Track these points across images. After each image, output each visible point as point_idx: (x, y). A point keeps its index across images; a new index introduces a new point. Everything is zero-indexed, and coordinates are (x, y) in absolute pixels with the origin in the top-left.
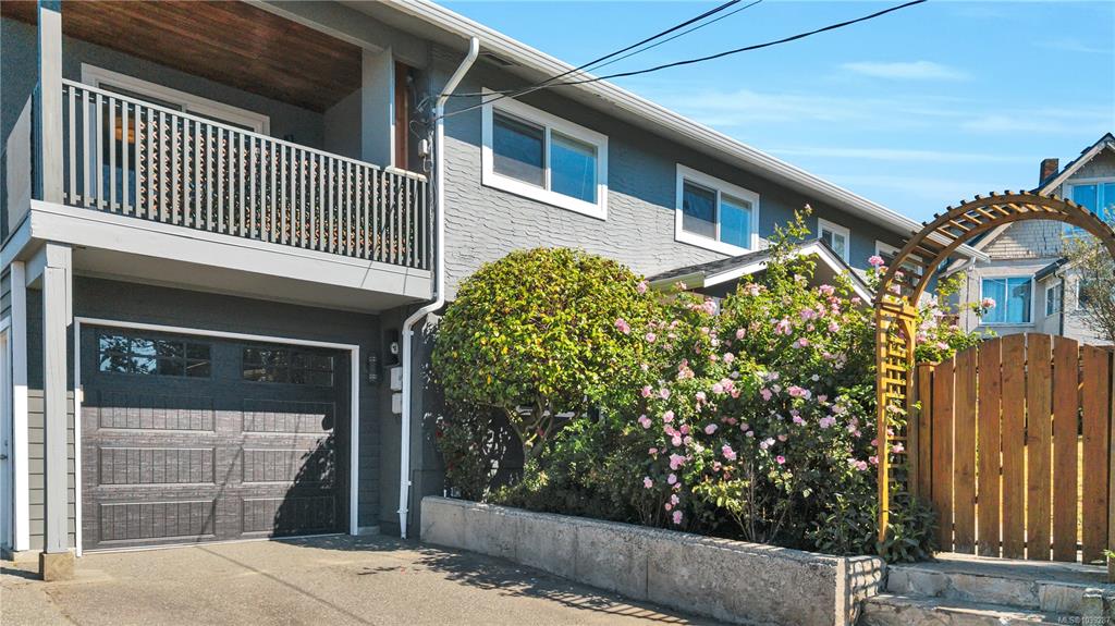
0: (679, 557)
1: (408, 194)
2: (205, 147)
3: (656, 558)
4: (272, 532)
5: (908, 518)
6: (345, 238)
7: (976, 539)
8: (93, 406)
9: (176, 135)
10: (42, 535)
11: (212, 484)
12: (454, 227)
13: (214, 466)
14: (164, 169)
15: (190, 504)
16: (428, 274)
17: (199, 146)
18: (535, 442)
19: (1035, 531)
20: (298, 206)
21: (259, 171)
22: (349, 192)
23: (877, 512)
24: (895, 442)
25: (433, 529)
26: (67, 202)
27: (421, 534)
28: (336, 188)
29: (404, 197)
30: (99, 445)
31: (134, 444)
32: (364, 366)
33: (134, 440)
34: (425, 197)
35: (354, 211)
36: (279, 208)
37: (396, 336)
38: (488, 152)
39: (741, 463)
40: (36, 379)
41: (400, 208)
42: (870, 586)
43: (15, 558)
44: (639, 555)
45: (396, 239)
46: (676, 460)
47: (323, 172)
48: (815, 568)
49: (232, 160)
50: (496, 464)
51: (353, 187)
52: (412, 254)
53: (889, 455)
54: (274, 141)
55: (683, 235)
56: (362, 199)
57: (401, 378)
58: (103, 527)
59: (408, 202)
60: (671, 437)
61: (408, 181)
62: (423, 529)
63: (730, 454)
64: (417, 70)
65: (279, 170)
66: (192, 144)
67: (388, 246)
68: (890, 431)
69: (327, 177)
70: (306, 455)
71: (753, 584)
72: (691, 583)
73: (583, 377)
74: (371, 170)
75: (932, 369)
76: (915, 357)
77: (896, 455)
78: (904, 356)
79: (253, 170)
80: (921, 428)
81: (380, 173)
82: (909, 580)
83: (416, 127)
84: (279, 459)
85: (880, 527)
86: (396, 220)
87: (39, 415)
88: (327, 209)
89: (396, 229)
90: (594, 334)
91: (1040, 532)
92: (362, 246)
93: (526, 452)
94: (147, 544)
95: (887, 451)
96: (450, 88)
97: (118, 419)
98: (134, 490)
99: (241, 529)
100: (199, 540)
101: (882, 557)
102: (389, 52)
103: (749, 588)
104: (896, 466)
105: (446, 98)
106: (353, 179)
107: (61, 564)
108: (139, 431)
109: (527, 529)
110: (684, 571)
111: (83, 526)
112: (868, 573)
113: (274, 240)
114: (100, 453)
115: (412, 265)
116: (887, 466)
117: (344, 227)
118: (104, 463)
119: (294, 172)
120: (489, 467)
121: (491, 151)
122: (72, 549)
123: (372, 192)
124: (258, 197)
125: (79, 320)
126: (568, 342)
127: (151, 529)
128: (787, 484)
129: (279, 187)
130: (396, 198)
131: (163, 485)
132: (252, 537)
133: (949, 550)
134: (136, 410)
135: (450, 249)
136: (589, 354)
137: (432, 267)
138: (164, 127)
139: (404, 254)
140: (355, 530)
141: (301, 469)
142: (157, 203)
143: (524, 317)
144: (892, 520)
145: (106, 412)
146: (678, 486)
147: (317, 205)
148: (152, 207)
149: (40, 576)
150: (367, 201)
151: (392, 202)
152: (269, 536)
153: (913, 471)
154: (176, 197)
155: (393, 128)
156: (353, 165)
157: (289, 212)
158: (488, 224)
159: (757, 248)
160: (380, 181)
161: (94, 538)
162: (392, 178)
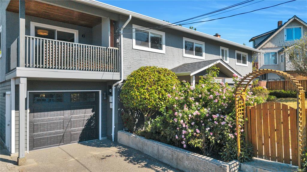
0: (185, 158)
1: (114, 53)
2: (61, 48)
3: (179, 157)
4: (78, 141)
5: (245, 150)
6: (97, 66)
7: (264, 155)
8: (32, 113)
9: (54, 46)
10: (18, 149)
11: (63, 130)
12: (126, 60)
13: (63, 125)
14: (51, 55)
15: (57, 136)
16: (119, 73)
17: (60, 48)
18: (147, 115)
19: (279, 154)
20: (85, 60)
21: (75, 52)
22: (98, 55)
23: (237, 149)
24: (241, 129)
25: (121, 140)
26: (26, 66)
27: (118, 140)
28: (95, 54)
29: (113, 54)
30: (33, 122)
31: (43, 122)
32: (103, 95)
33: (42, 120)
34: (118, 54)
35: (100, 59)
36: (80, 61)
37: (111, 88)
38: (134, 40)
39: (201, 133)
40: (17, 108)
41: (112, 57)
42: (236, 170)
43: (11, 155)
44: (175, 156)
45: (111, 65)
46: (184, 132)
47: (92, 50)
48: (221, 167)
49: (68, 50)
50: (137, 120)
51: (99, 53)
52: (115, 68)
53: (240, 133)
54: (79, 44)
55: (185, 55)
56: (102, 56)
57: (112, 99)
58: (34, 144)
59: (114, 55)
60: (183, 125)
61: (114, 50)
62: (118, 139)
63: (198, 131)
64: (116, 21)
65: (80, 51)
66: (58, 47)
67: (109, 67)
68: (240, 126)
69: (93, 52)
70: (88, 120)
71: (205, 169)
72: (188, 166)
73: (159, 103)
74: (104, 48)
75: (250, 108)
76: (246, 105)
77: (241, 132)
78: (243, 105)
79: (74, 52)
80: (248, 124)
81: (106, 49)
82: (246, 168)
83: (116, 36)
84: (81, 121)
85: (238, 153)
86: (111, 60)
87: (18, 117)
88: (93, 59)
89: (111, 62)
90: (162, 92)
91: (280, 155)
92: (102, 68)
93: (145, 118)
94: (46, 147)
95: (239, 131)
96: (124, 26)
97: (38, 116)
98: (42, 134)
99: (71, 141)
100: (59, 145)
101: (239, 161)
102: (109, 18)
103: (204, 170)
104: (242, 134)
105: (123, 29)
106: (99, 51)
107: (23, 161)
108: (44, 118)
109: (145, 144)
110: (187, 162)
111: (29, 144)
112: (235, 166)
113: (79, 69)
114: (34, 125)
115: (115, 72)
116: (239, 135)
117: (97, 64)
118: (35, 127)
119: (84, 51)
120: (136, 121)
121: (135, 40)
122: (26, 152)
123: (104, 54)
124: (75, 59)
125: (28, 91)
126: (155, 95)
127: (47, 143)
128: (213, 141)
129: (80, 55)
130: (110, 55)
131: (50, 132)
132: (74, 143)
133: (257, 157)
134: (43, 113)
135: (125, 66)
136: (161, 97)
137: (120, 71)
138: (51, 44)
139: (113, 69)
140: (100, 138)
141: (86, 124)
142: (49, 64)
143: (144, 88)
144: (241, 151)
145: (35, 114)
146: (185, 139)
147: (90, 59)
148: (48, 65)
150: (103, 56)
151: (110, 56)
152: (78, 142)
153: (246, 136)
154: (54, 61)
155: (110, 37)
156: (99, 48)
157: (83, 61)
158: (134, 59)
159: (205, 56)
160: (106, 51)
161: (32, 147)
162: (109, 50)
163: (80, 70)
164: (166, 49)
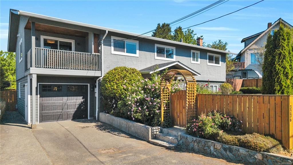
1: (96, 57)
4: (72, 119)
7: (178, 124)
8: (41, 97)
10: (32, 121)
11: (62, 111)
12: (106, 62)
13: (62, 107)
15: (58, 114)
25: (101, 119)
26: (36, 67)
30: (42, 104)
31: (48, 104)
32: (90, 87)
33: (48, 103)
34: (100, 57)
36: (72, 63)
37: (96, 82)
38: (112, 47)
40: (31, 94)
43: (28, 124)
44: (128, 125)
46: (132, 109)
47: (80, 56)
51: (86, 58)
52: (97, 68)
55: (157, 58)
57: (96, 90)
58: (43, 118)
59: (96, 59)
60: (132, 105)
61: (96, 55)
63: (140, 109)
64: (99, 34)
67: (92, 67)
68: (164, 105)
70: (79, 104)
74: (89, 54)
76: (170, 92)
77: (165, 109)
81: (91, 54)
82: (165, 131)
83: (98, 45)
84: (74, 105)
86: (94, 62)
89: (94, 64)
92: (87, 68)
95: (163, 109)
96: (104, 38)
97: (45, 100)
98: (48, 112)
99: (67, 118)
101: (161, 127)
102: (93, 33)
103: (140, 132)
104: (165, 111)
105: (103, 40)
106: (86, 56)
107: (34, 126)
109: (114, 120)
110: (133, 129)
111: (39, 119)
112: (158, 129)
114: (42, 106)
115: (97, 70)
120: (113, 106)
122: (37, 123)
123: (89, 58)
125: (39, 83)
131: (53, 111)
132: (68, 120)
137: (101, 70)
138: (52, 52)
140: (89, 118)
141: (78, 107)
145: (43, 98)
146: (132, 114)
148: (50, 66)
149: (31, 128)
150: (88, 60)
151: (93, 59)
154: (54, 64)
155: (93, 46)
156: (86, 54)
158: (113, 61)
159: (175, 58)
160: (91, 56)
161: (41, 121)
162: (93, 55)
163: (72, 69)
164: (139, 53)
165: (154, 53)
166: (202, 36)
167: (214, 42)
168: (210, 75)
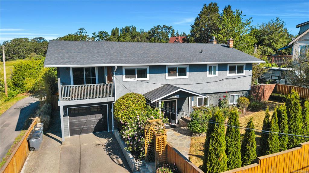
1: (110, 86)
31: (76, 122)
32: (109, 107)
37: (111, 105)
38: (124, 76)
41: (108, 88)
52: (111, 95)
55: (168, 78)
74: (103, 84)
98: (76, 128)
111: (70, 133)
118: (72, 125)
137: (114, 96)
140: (108, 131)
148: (72, 98)
159: (188, 75)
160: (105, 86)
164: (149, 76)
165: (165, 74)
166: (252, 18)
167: (271, 20)
168: (231, 86)
